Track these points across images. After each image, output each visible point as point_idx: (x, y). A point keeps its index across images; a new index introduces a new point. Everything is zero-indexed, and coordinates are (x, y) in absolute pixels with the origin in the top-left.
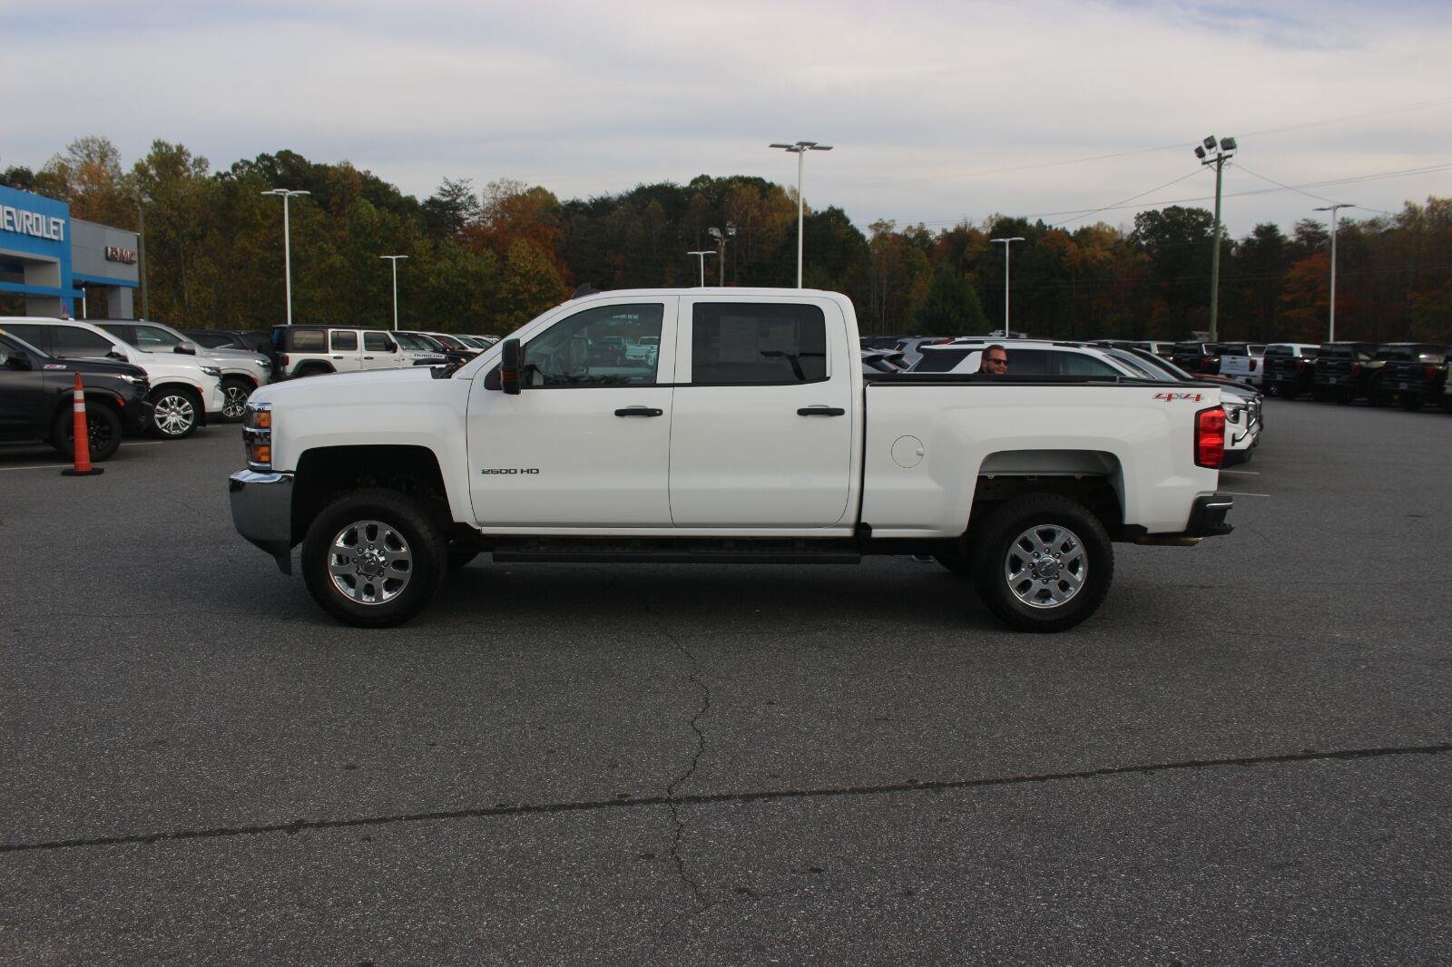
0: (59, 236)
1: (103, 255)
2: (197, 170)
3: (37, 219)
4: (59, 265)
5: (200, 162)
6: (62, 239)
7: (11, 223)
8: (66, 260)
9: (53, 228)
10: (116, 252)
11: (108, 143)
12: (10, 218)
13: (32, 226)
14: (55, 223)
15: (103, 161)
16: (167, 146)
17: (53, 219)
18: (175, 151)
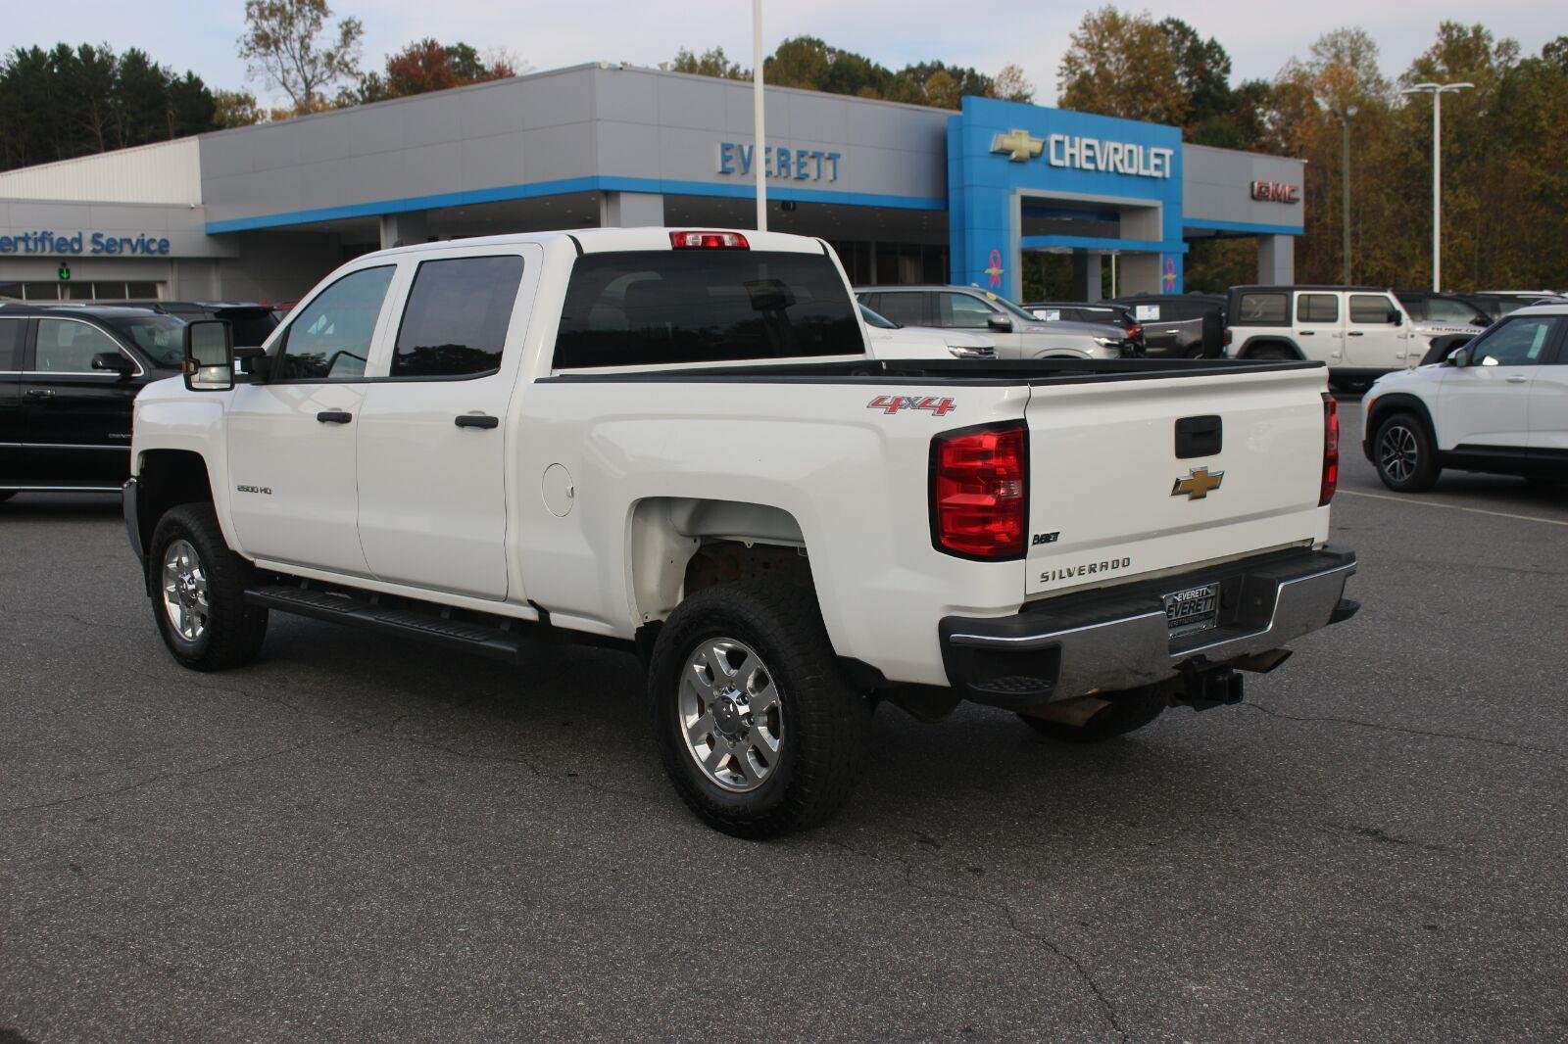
0: (1163, 171)
1: (1248, 192)
2: (1502, 59)
3: (1131, 152)
4: (1161, 210)
5: (1507, 47)
6: (1168, 175)
7: (1091, 159)
8: (1174, 201)
9: (1154, 161)
10: (1267, 188)
11: (1363, 35)
12: (1090, 153)
13: (1122, 161)
14: (1157, 155)
15: (1354, 62)
16: (1460, 30)
17: (1154, 150)
18: (1470, 35)
